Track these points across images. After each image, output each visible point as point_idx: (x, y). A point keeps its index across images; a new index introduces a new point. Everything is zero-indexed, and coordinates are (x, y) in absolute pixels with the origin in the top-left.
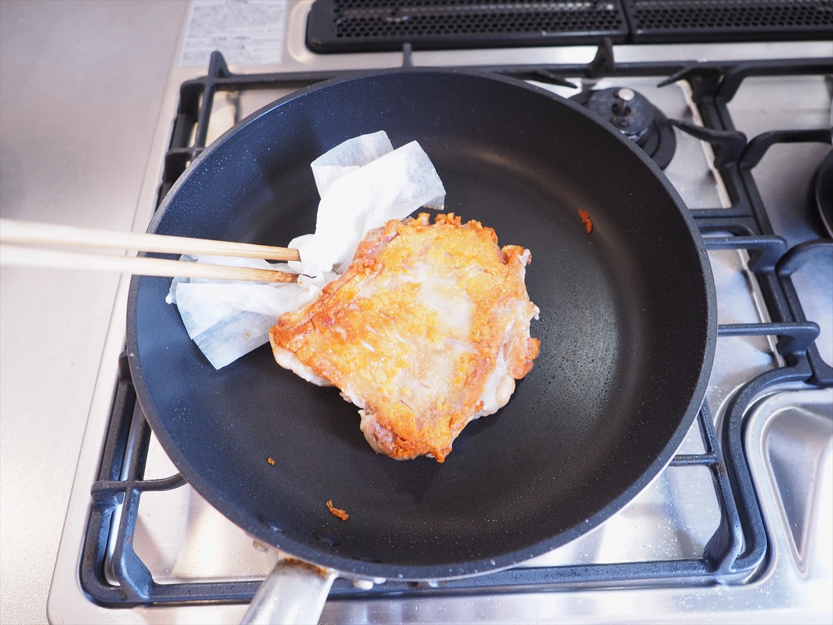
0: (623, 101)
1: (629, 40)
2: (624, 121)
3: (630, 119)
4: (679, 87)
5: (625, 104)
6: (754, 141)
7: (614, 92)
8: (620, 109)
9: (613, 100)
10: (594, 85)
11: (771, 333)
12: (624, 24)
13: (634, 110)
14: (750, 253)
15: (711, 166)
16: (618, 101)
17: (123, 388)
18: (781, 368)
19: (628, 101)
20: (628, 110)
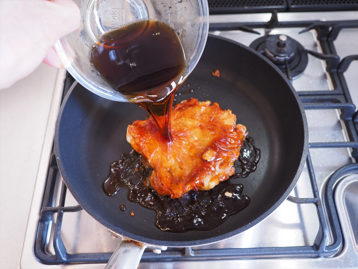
0: (282, 41)
1: (287, 10)
2: (282, 50)
3: (285, 49)
4: (311, 33)
5: (283, 42)
6: (344, 60)
7: (278, 36)
8: (280, 45)
9: (278, 40)
10: (270, 32)
11: (350, 147)
12: (285, 3)
13: (287, 45)
14: (342, 111)
15: (325, 71)
16: (280, 41)
17: (52, 170)
18: (354, 163)
19: (284, 41)
20: (284, 45)
